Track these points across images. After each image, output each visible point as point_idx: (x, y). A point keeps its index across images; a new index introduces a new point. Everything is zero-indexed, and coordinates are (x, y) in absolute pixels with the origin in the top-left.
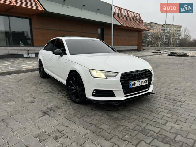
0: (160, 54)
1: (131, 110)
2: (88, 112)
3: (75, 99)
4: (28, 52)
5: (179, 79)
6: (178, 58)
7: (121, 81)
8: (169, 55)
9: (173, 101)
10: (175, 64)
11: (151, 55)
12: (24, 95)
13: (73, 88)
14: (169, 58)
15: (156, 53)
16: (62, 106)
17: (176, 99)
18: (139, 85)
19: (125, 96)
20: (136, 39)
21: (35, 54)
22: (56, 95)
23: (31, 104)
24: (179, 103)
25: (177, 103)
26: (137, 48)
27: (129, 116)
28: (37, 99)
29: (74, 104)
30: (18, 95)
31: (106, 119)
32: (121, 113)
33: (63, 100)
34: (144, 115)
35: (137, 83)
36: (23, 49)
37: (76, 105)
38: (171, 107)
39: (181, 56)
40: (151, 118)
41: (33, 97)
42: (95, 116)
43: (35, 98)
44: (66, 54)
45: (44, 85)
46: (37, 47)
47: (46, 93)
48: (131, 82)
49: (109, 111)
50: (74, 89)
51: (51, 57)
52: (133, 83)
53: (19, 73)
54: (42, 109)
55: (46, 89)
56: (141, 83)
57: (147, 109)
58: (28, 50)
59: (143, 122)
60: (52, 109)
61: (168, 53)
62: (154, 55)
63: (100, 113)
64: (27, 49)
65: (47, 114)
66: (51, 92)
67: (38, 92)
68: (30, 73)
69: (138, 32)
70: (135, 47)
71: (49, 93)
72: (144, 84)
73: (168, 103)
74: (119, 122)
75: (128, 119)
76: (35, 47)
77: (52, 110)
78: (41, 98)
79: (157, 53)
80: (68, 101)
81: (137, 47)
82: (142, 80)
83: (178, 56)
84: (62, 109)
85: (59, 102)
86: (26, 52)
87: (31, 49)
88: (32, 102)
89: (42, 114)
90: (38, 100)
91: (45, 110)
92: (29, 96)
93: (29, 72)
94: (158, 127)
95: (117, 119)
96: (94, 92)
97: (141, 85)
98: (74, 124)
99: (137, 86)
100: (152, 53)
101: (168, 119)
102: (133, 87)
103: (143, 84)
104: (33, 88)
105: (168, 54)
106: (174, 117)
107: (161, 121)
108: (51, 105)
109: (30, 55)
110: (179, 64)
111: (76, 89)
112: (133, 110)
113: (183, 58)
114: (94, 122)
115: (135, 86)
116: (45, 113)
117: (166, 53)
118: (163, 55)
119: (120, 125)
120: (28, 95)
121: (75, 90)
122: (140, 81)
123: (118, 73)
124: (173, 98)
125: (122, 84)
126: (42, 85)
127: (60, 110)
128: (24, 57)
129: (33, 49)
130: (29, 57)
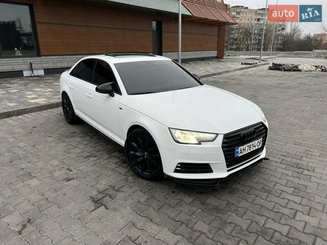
0: (255, 66)
1: (236, 190)
2: (167, 196)
3: (143, 173)
4: (31, 66)
5: (297, 121)
6: (286, 75)
7: (223, 147)
8: (270, 68)
9: (296, 170)
10: (283, 88)
11: (242, 69)
12: (50, 162)
13: (138, 154)
14: (271, 75)
15: (249, 64)
16: (122, 187)
17: (300, 165)
18: (249, 151)
19: (228, 171)
20: (216, 38)
21: (43, 71)
22: (106, 162)
23: (68, 183)
24: (306, 172)
25: (303, 172)
26: (216, 55)
27: (235, 202)
28: (74, 171)
29: (140, 180)
30: (40, 164)
31: (199, 210)
32: (222, 198)
33: (120, 173)
34: (258, 200)
35: (247, 148)
36: (21, 61)
37: (144, 182)
38: (296, 181)
39: (289, 70)
40: (270, 206)
41: (67, 167)
42: (181, 205)
43: (71, 171)
44: (119, 93)
45: (79, 139)
46: (46, 57)
47: (86, 157)
48: (238, 149)
49: (201, 193)
50: (140, 156)
51: (90, 94)
52: (241, 149)
53: (25, 114)
54: (91, 195)
55: (84, 149)
56: (252, 147)
57: (260, 187)
58: (31, 64)
59: (259, 215)
60: (107, 192)
61: (267, 64)
62: (245, 68)
63: (188, 200)
64: (28, 61)
65: (103, 205)
66: (95, 156)
67: (73, 156)
68: (45, 114)
69: (219, 26)
70: (214, 53)
71: (91, 158)
72: (257, 148)
73: (290, 173)
74: (222, 216)
75: (236, 210)
76: (43, 57)
77: (107, 195)
78: (81, 168)
79: (251, 64)
80: (129, 174)
81: (216, 52)
82: (254, 143)
83: (285, 70)
84: (123, 192)
85: (113, 176)
86: (27, 66)
87: (37, 60)
88: (68, 180)
89: (92, 203)
90: (77, 173)
91: (96, 195)
92: (59, 165)
93: (42, 110)
94: (285, 222)
95: (217, 209)
96: (179, 165)
97: (252, 150)
98: (151, 224)
99: (246, 153)
100: (242, 64)
101: (296, 207)
102: (241, 155)
103: (254, 149)
104: (61, 147)
105: (267, 67)
106: (304, 201)
107: (286, 211)
108: (103, 185)
109: (36, 73)
110: (289, 88)
111: (143, 157)
112: (238, 189)
113: (293, 75)
114: (183, 217)
115: (244, 153)
116: (98, 203)
117: (264, 64)
118: (259, 68)
119: (225, 223)
120: (56, 163)
121: (141, 158)
122: (251, 144)
123: (217, 134)
124: (295, 163)
125: (224, 152)
126: (74, 139)
127: (120, 195)
128: (25, 75)
129: (39, 60)
130: (33, 75)
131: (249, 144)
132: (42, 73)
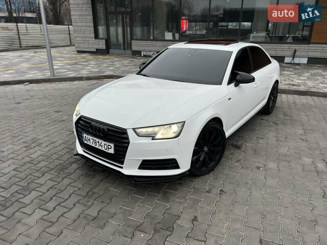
18: (94, 145)
21: (306, 59)
35: (92, 141)
36: (286, 48)
48: (83, 134)
58: (296, 51)
64: (294, 48)
72: (103, 149)
76: (312, 45)
82: (100, 141)
97: (97, 147)
99: (91, 145)
102: (85, 142)
103: (100, 148)
109: (297, 60)
115: (89, 143)
122: (97, 140)
128: (285, 62)
129: (306, 48)
130: (293, 62)
131: (95, 139)
132: (305, 61)
